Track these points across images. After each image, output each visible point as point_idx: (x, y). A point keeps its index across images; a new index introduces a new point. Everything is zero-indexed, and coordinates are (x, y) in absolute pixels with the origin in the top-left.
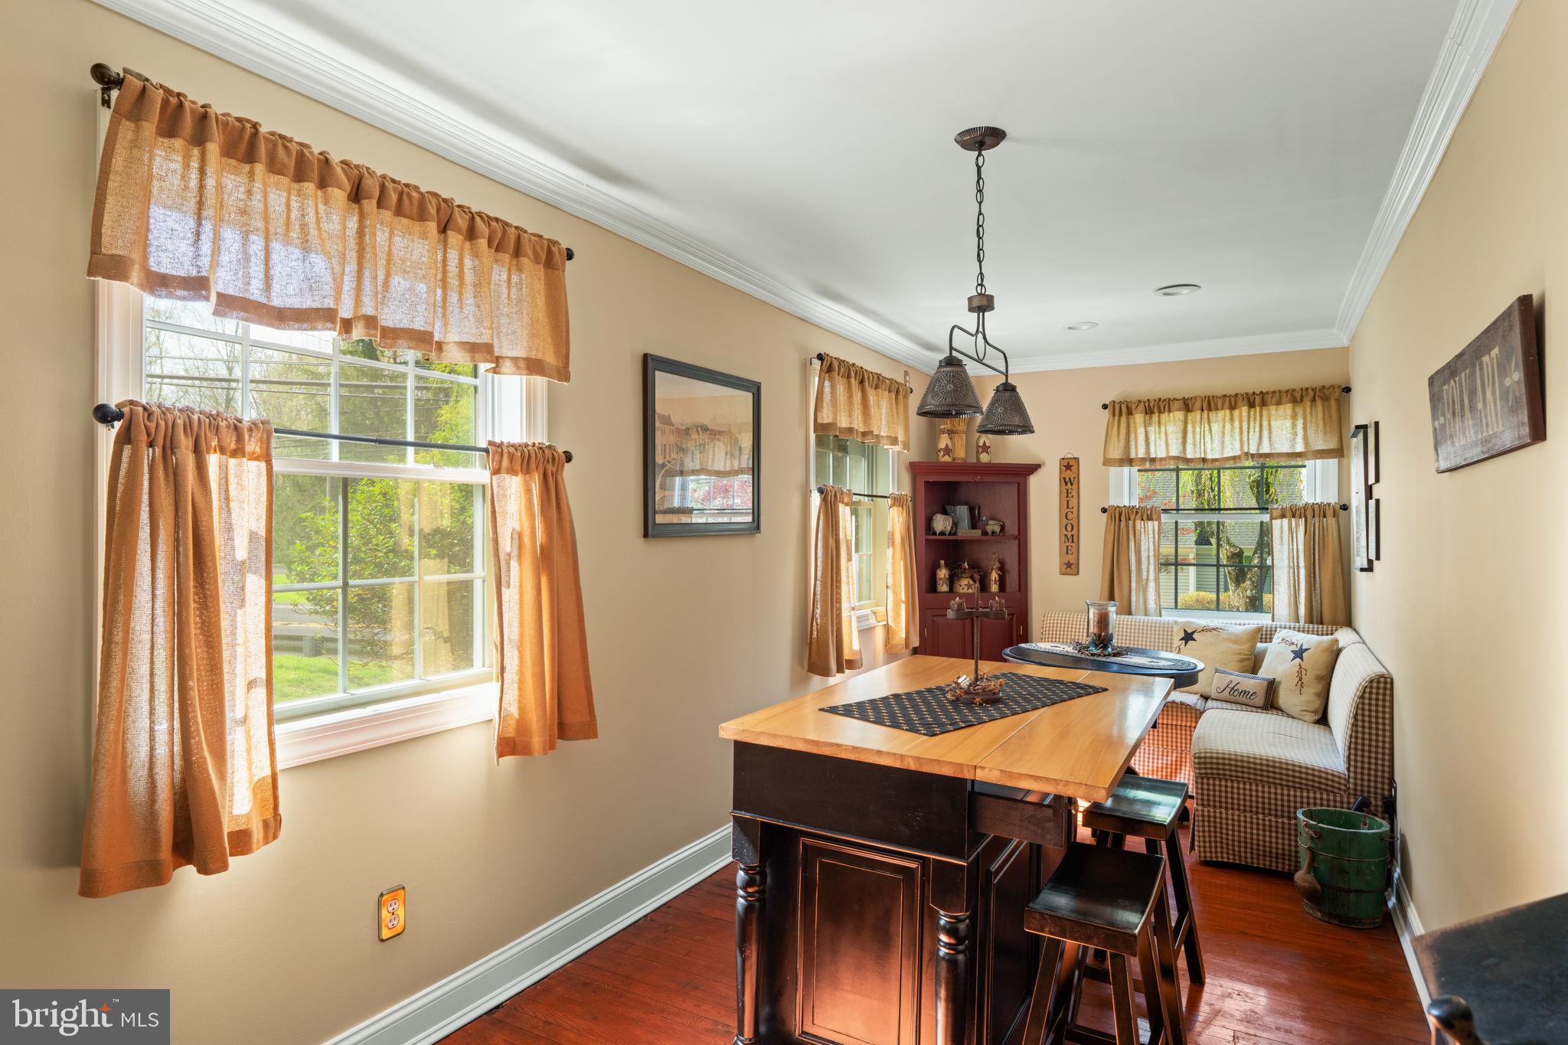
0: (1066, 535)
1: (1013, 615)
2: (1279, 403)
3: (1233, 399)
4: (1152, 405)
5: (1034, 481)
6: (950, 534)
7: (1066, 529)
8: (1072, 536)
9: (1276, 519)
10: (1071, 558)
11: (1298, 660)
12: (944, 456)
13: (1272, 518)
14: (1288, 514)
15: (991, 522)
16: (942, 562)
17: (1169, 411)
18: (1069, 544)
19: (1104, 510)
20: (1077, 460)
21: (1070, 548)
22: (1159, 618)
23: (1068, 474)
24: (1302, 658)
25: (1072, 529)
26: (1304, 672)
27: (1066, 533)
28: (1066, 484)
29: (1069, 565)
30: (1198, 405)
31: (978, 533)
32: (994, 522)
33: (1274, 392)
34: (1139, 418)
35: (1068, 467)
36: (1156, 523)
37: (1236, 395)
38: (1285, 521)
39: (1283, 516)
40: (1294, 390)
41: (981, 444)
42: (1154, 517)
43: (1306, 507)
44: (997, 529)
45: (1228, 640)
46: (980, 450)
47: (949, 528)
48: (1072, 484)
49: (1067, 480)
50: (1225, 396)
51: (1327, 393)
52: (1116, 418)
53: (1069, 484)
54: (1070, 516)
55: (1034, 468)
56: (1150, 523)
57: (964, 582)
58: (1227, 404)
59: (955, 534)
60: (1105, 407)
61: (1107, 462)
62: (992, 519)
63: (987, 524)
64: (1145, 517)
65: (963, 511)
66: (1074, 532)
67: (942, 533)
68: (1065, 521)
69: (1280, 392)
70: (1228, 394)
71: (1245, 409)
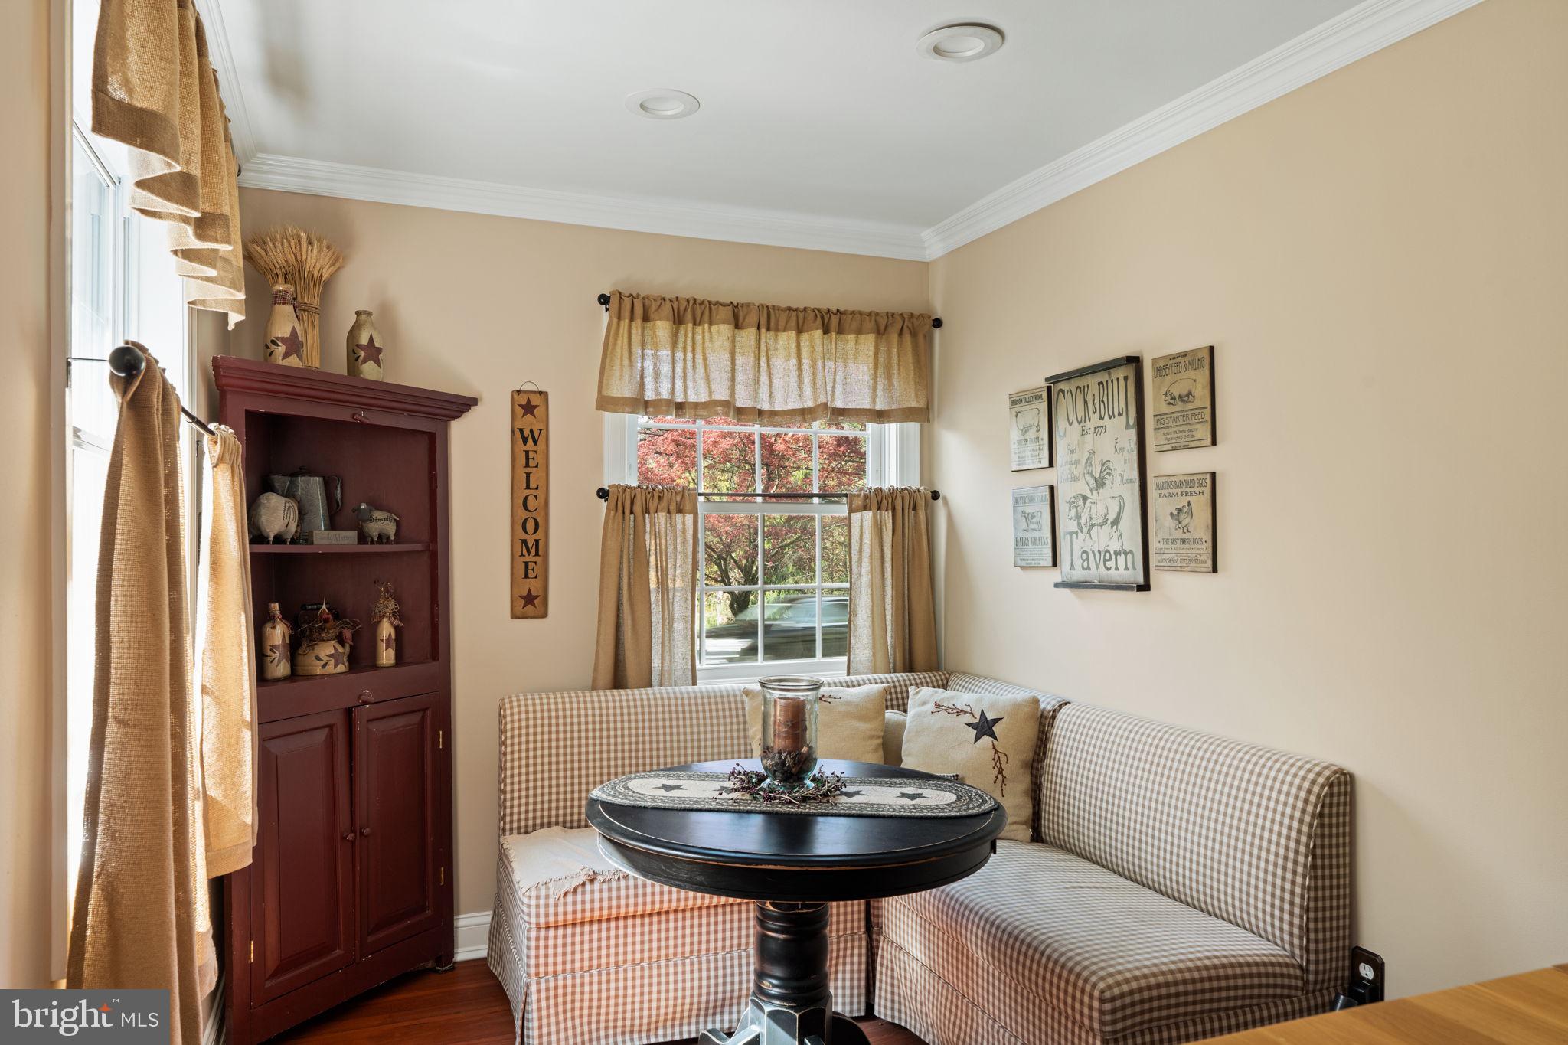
0: (524, 542)
1: (425, 710)
2: (859, 332)
3: (801, 315)
4: (682, 308)
5: (458, 430)
6: (293, 541)
7: (524, 529)
8: (537, 542)
9: (856, 511)
10: (534, 586)
11: (986, 740)
12: (286, 355)
13: (851, 511)
14: (875, 504)
15: (377, 514)
16: (275, 607)
17: (711, 324)
18: (531, 558)
19: (603, 494)
20: (544, 394)
21: (531, 565)
22: (690, 688)
23: (527, 422)
24: (993, 735)
25: (536, 530)
26: (1003, 759)
27: (524, 536)
28: (525, 443)
29: (529, 599)
30: (753, 318)
31: (346, 539)
32: (384, 515)
33: (853, 313)
34: (662, 328)
35: (529, 408)
36: (689, 518)
37: (805, 309)
38: (868, 515)
39: (865, 508)
40: (877, 314)
41: (364, 340)
42: (688, 507)
43: (893, 493)
44: (390, 529)
45: (847, 715)
46: (362, 354)
47: (293, 527)
48: (535, 442)
49: (527, 433)
50: (790, 309)
51: (916, 323)
52: (625, 323)
53: (530, 441)
54: (532, 503)
55: (462, 405)
56: (679, 517)
57: (327, 649)
58: (793, 323)
59: (308, 540)
60: (604, 300)
61: (605, 403)
62: (379, 507)
63: (371, 519)
64: (673, 507)
65: (312, 487)
66: (539, 535)
67: (279, 539)
68: (522, 514)
69: (861, 313)
70: (794, 306)
71: (818, 333)
